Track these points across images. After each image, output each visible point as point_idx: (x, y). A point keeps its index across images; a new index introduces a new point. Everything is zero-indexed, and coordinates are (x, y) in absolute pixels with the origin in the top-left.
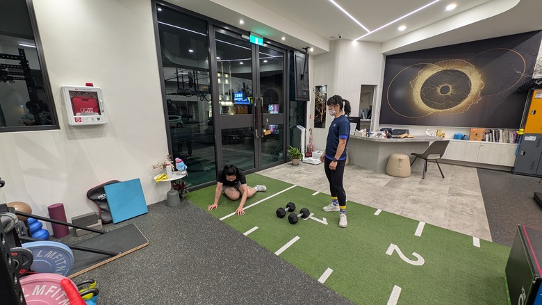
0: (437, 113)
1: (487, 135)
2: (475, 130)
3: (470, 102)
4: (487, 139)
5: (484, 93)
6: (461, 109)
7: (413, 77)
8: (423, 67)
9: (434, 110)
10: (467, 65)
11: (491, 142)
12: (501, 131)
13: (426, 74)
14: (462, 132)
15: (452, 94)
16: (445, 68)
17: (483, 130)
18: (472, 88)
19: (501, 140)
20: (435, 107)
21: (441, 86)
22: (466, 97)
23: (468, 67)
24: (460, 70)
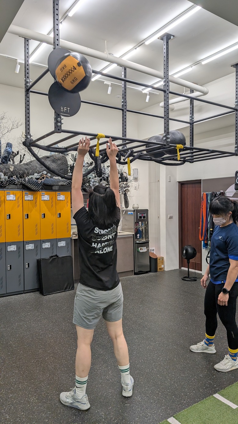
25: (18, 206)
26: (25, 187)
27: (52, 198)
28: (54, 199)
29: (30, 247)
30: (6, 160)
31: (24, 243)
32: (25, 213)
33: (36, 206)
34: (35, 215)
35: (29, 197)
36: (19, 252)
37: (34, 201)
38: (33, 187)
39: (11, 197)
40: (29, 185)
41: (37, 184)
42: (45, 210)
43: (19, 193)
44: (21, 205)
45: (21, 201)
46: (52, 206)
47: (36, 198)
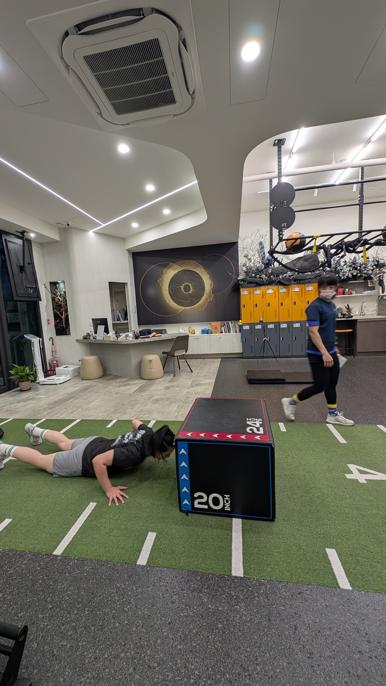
0: (186, 310)
1: (223, 328)
2: (214, 323)
3: (206, 300)
4: (224, 331)
5: (214, 291)
6: (202, 305)
7: (160, 276)
8: (166, 266)
9: (183, 308)
10: (198, 266)
11: (226, 334)
12: (230, 323)
13: (170, 273)
14: (207, 327)
15: (193, 293)
16: (184, 268)
17: (219, 323)
18: (206, 286)
19: (231, 331)
20: (182, 305)
21: (184, 285)
22: (203, 295)
23: (199, 268)
24: (194, 270)
25: (275, 297)
26: (280, 283)
27: (302, 290)
28: (303, 291)
29: (284, 326)
30: (268, 266)
31: (279, 323)
32: (280, 302)
33: (289, 296)
34: (288, 303)
35: (283, 290)
36: (276, 329)
37: (287, 293)
38: (286, 283)
39: (270, 291)
40: (283, 281)
41: (289, 280)
42: (296, 299)
43: (275, 287)
44: (277, 296)
45: (277, 294)
46: (302, 296)
47: (289, 291)
